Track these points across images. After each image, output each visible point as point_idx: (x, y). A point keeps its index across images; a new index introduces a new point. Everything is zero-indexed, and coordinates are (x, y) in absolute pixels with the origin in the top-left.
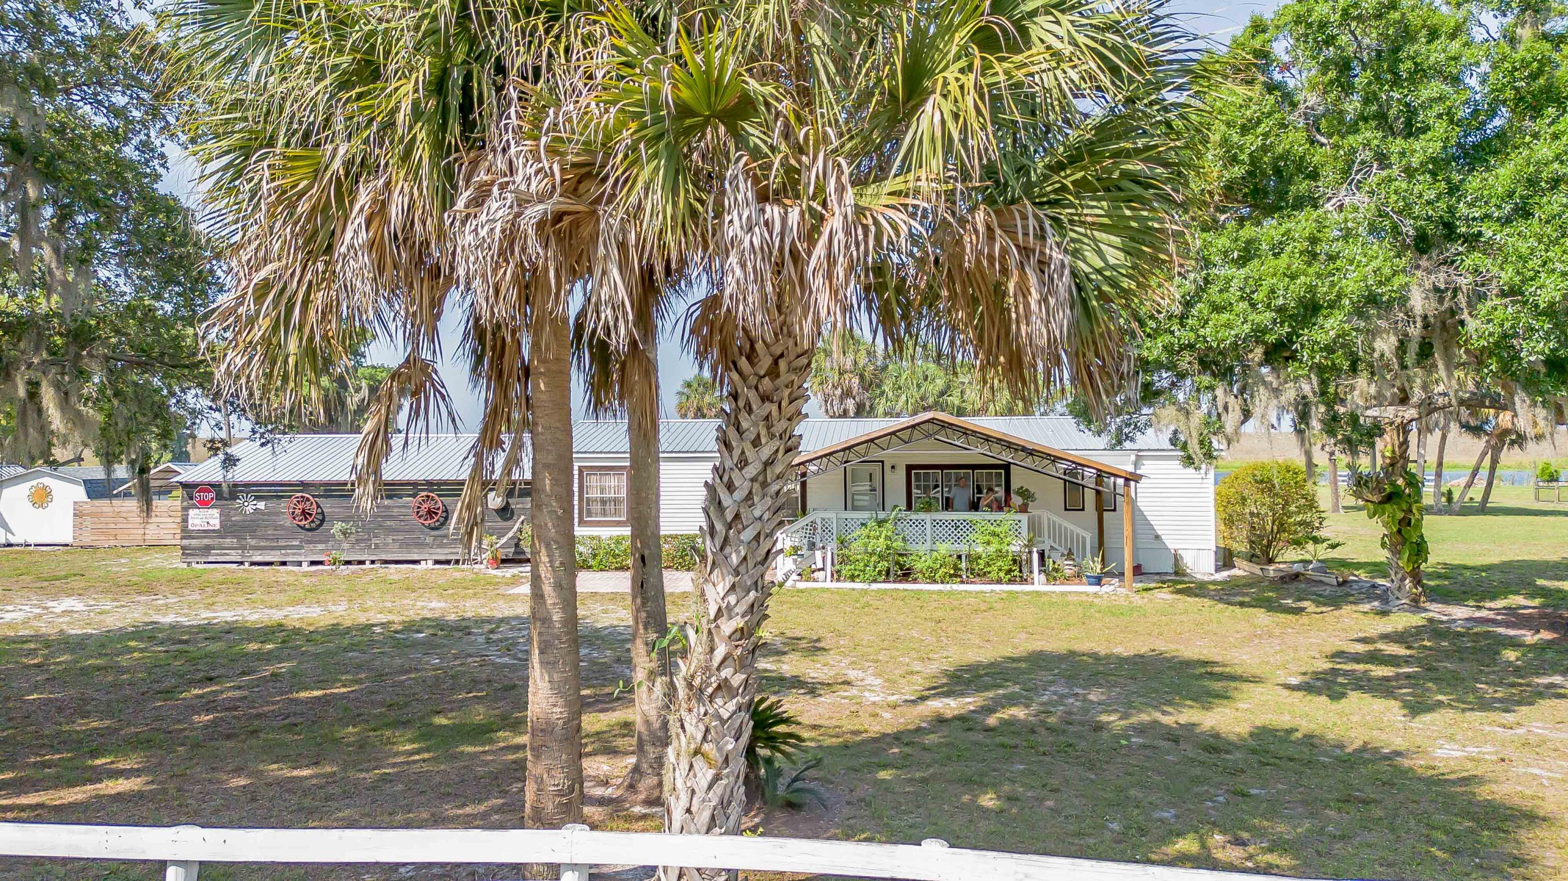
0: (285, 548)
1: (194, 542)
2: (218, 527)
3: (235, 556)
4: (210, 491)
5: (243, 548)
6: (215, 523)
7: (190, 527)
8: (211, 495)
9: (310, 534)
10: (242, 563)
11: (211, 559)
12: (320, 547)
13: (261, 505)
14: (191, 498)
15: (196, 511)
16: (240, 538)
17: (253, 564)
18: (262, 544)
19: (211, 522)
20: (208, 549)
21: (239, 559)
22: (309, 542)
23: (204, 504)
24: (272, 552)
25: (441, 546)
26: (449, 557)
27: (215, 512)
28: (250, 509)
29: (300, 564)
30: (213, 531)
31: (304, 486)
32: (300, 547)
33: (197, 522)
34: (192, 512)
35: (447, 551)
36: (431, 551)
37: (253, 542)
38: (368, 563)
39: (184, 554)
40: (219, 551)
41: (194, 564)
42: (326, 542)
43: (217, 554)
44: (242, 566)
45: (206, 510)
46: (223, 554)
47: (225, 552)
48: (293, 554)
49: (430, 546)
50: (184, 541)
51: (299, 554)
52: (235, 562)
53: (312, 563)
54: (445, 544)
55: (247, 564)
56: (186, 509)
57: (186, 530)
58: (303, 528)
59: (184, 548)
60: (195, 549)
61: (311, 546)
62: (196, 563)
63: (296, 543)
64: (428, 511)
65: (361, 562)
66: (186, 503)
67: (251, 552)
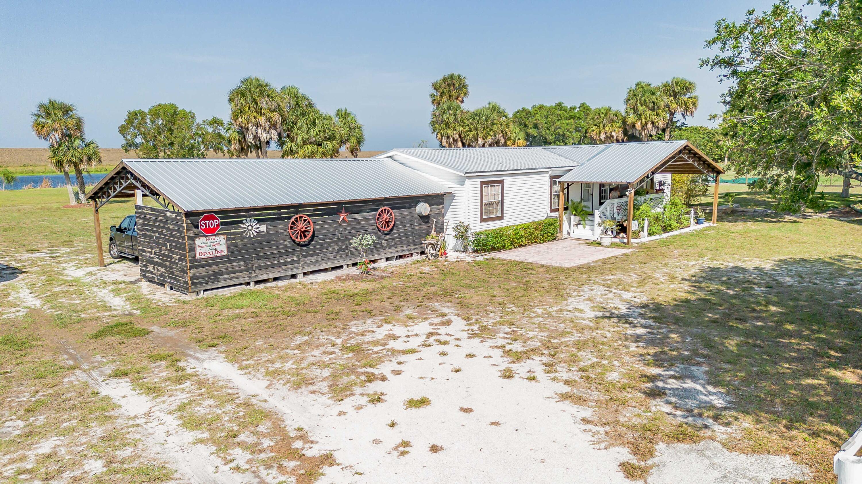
0: (285, 264)
1: (202, 271)
2: (225, 253)
4: (214, 218)
5: (250, 270)
6: (223, 249)
7: (198, 256)
8: (215, 223)
9: (305, 249)
10: (248, 284)
11: (220, 284)
12: (313, 259)
13: (263, 228)
14: (197, 227)
15: (203, 239)
16: (247, 261)
17: (257, 283)
18: (266, 263)
19: (219, 248)
20: (216, 275)
21: (247, 280)
22: (304, 256)
23: (210, 231)
24: (275, 270)
25: (391, 246)
26: (392, 255)
27: (222, 239)
28: (253, 233)
29: (294, 276)
30: (222, 257)
31: (297, 208)
33: (203, 250)
34: (199, 242)
35: (396, 250)
36: (385, 251)
37: (260, 263)
38: (345, 267)
39: (193, 284)
40: (228, 276)
41: (202, 292)
42: (317, 255)
43: (226, 279)
44: (248, 287)
45: (212, 237)
46: (231, 278)
47: (233, 275)
48: (293, 268)
49: (384, 248)
50: (192, 271)
51: (297, 268)
52: (241, 284)
53: (305, 274)
54: (394, 245)
55: (252, 284)
56: (192, 238)
57: (193, 260)
58: (299, 245)
59: (193, 278)
60: (205, 277)
61: (306, 259)
62: (204, 291)
63: (294, 258)
64: (386, 221)
65: (341, 267)
66: (191, 233)
67: (257, 272)
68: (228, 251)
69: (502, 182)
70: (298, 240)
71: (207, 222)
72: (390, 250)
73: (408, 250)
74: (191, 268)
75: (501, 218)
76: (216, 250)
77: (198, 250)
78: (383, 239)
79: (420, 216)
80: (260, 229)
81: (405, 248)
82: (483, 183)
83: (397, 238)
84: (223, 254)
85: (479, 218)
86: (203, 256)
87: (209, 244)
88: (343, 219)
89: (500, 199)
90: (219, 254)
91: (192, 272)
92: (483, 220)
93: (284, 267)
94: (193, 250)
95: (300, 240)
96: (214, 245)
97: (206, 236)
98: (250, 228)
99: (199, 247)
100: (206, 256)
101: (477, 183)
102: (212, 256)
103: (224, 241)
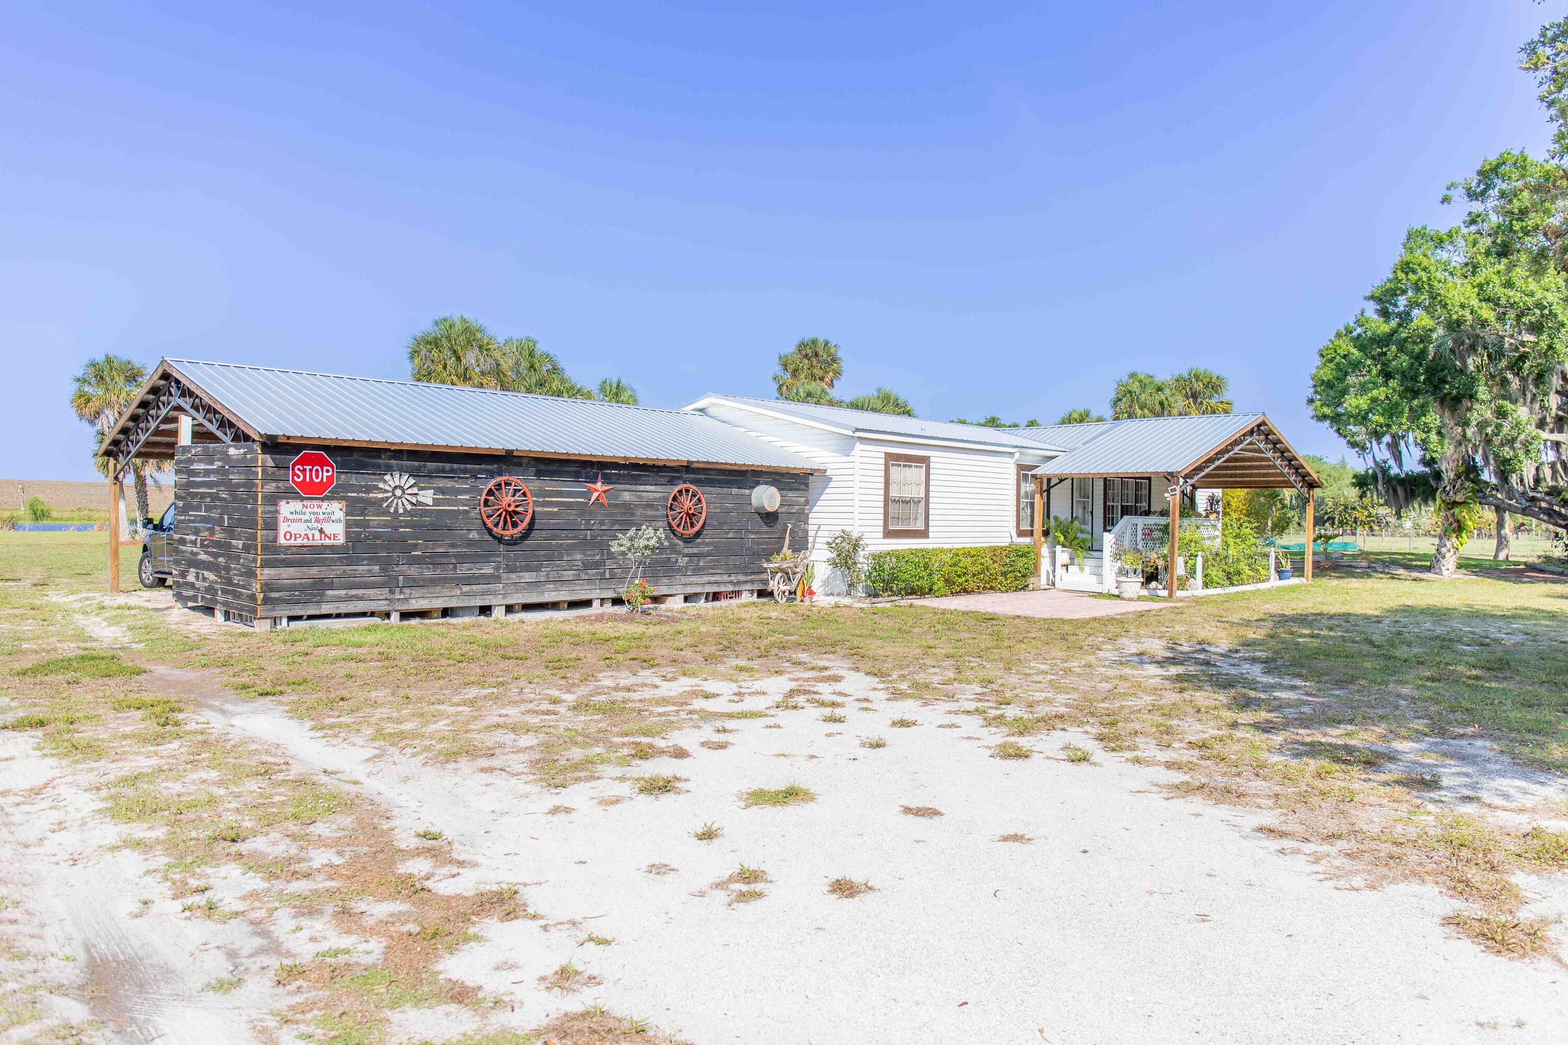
1: (287, 573)
2: (341, 540)
3: (377, 599)
4: (323, 463)
5: (391, 584)
6: (336, 532)
7: (282, 541)
8: (327, 470)
9: (512, 551)
10: (388, 615)
11: (326, 609)
12: (528, 577)
13: (427, 496)
14: (285, 476)
15: (296, 505)
16: (386, 565)
17: (405, 616)
18: (428, 574)
19: (329, 528)
20: (319, 587)
21: (382, 606)
22: (511, 569)
23: (312, 491)
25: (698, 571)
26: (698, 590)
27: (336, 509)
28: (404, 504)
29: (485, 610)
30: (332, 548)
31: (502, 461)
32: (497, 579)
33: (295, 528)
34: (286, 508)
35: (705, 579)
36: (684, 580)
37: (413, 571)
38: (596, 604)
39: (266, 601)
40: (342, 593)
41: (285, 621)
42: (537, 569)
43: (339, 600)
44: (387, 621)
45: (315, 503)
46: (350, 599)
47: (354, 592)
48: (483, 594)
49: (683, 571)
50: (267, 571)
51: (494, 593)
52: (372, 614)
53: (509, 609)
54: (703, 568)
55: (395, 617)
56: (272, 500)
57: (271, 547)
58: (500, 540)
59: (268, 587)
60: (292, 588)
61: (513, 576)
62: (291, 618)
63: (488, 570)
64: (687, 514)
65: (587, 603)
66: (271, 487)
67: (407, 591)
68: (348, 534)
69: (925, 460)
70: (497, 531)
71: (308, 468)
72: (694, 579)
73: (731, 582)
74: (266, 564)
75: (924, 534)
76: (321, 531)
77: (283, 528)
78: (679, 553)
79: (759, 514)
80: (421, 499)
81: (725, 578)
82: (889, 457)
83: (709, 554)
84: (336, 542)
85: (881, 529)
86: (292, 542)
87: (307, 517)
88: (597, 499)
89: (922, 495)
90: (327, 542)
91: (266, 574)
92: (889, 534)
93: (466, 589)
94: (272, 525)
95: (503, 532)
96: (317, 521)
97: (302, 499)
98: (398, 492)
99: (286, 520)
100: (299, 542)
101: (876, 454)
102: (311, 543)
103: (341, 515)
